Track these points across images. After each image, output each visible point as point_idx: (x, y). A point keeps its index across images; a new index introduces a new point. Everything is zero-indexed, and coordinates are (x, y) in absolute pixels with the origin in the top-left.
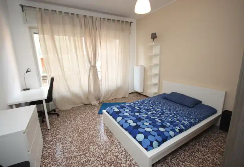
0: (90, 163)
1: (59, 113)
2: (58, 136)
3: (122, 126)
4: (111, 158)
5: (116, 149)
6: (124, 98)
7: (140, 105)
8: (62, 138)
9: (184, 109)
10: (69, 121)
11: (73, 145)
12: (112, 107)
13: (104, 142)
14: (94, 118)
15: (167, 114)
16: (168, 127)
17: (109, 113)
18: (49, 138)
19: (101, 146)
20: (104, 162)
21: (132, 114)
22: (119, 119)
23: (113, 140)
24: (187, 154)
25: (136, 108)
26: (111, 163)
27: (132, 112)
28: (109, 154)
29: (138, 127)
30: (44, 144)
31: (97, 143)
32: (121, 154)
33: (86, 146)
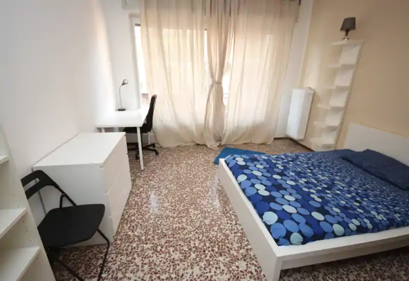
0: (185, 233)
1: (159, 151)
2: (151, 182)
3: (244, 190)
4: (217, 235)
5: (228, 225)
6: (263, 146)
7: (288, 163)
8: (156, 186)
9: (384, 188)
10: (170, 165)
11: (168, 200)
12: (235, 156)
13: (212, 208)
14: (205, 167)
15: (339, 190)
16: (333, 216)
17: (228, 164)
18: (139, 182)
19: (205, 212)
20: (204, 238)
21: (269, 175)
22: (242, 178)
23: (226, 210)
24: (364, 276)
25: (277, 165)
26: (215, 242)
27: (268, 172)
28: (216, 228)
29: (271, 199)
30: (132, 188)
31: (202, 207)
32: (233, 235)
33: (184, 206)
